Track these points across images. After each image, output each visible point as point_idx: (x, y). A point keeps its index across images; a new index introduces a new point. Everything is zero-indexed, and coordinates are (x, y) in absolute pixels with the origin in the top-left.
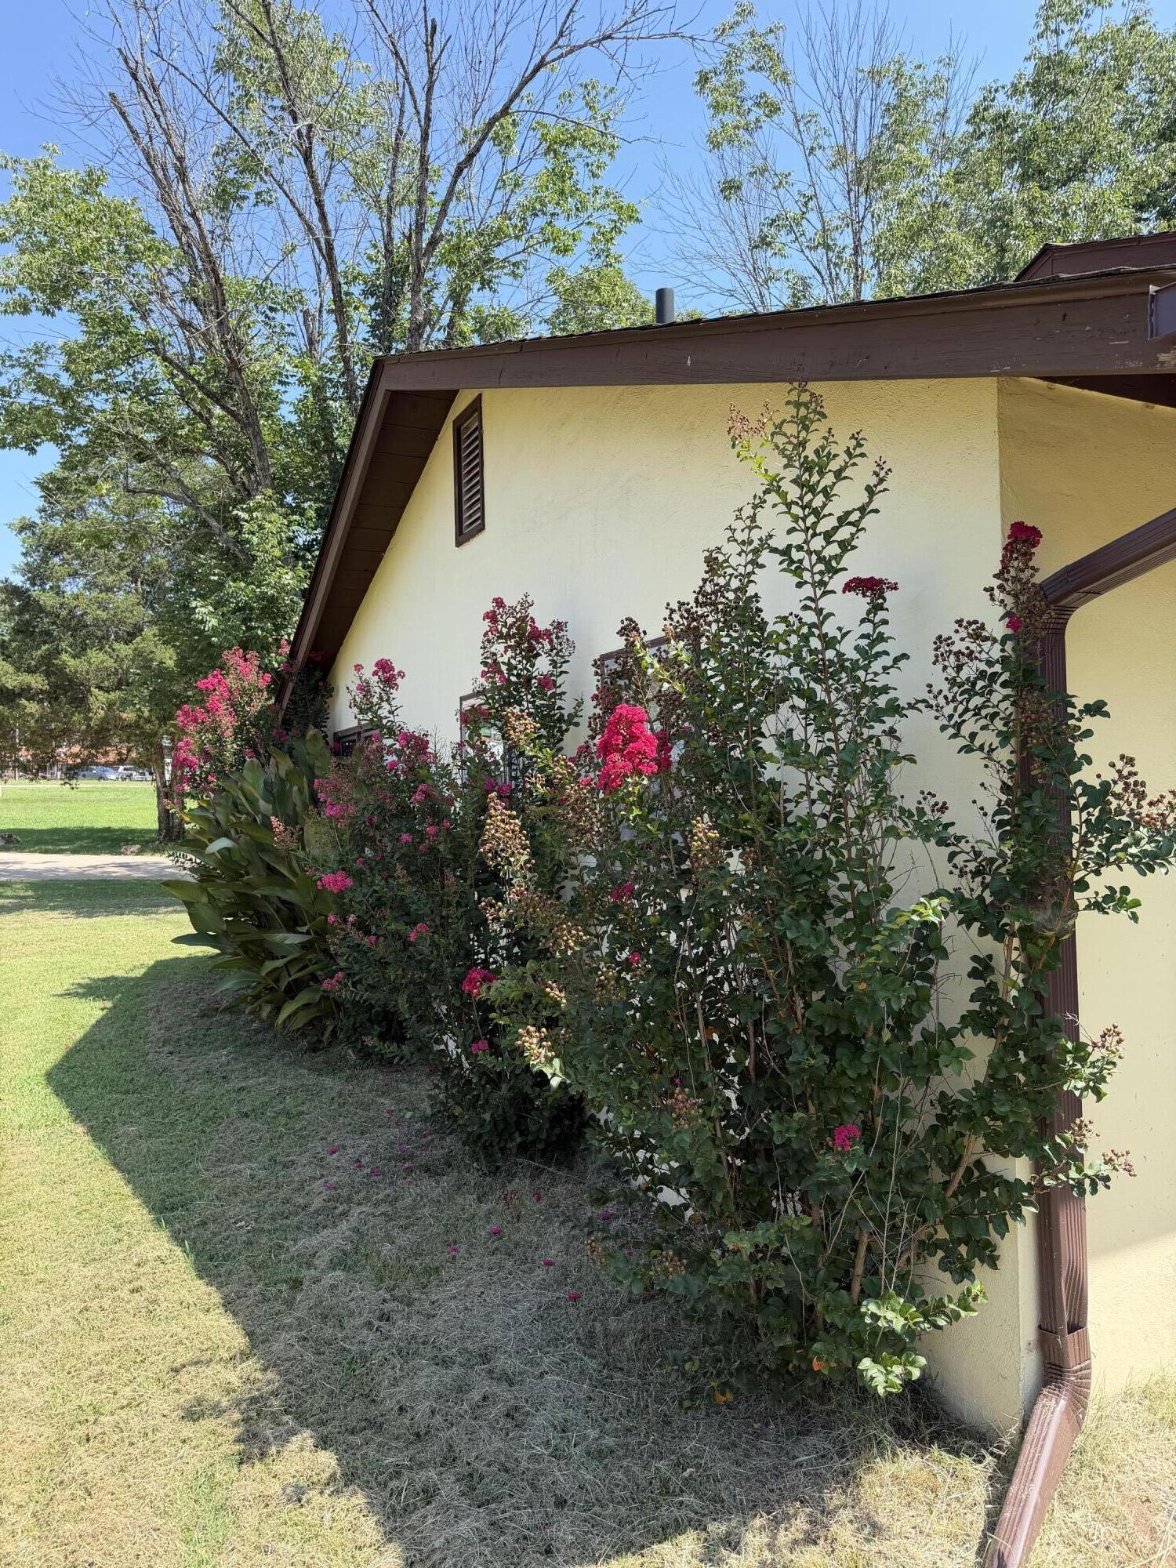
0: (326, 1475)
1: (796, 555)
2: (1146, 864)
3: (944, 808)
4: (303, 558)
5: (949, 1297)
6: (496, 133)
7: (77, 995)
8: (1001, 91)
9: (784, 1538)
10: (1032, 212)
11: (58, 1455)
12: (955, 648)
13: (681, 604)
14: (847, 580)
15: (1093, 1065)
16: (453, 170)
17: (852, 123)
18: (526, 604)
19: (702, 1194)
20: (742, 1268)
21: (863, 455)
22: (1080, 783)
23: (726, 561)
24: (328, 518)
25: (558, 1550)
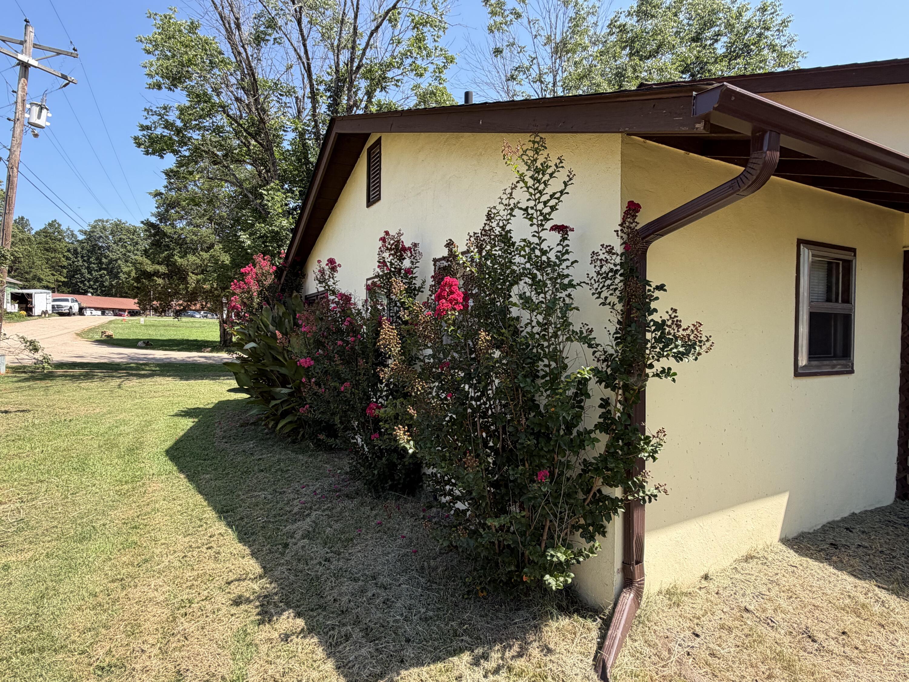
0: (299, 629)
1: (530, 211)
2: (679, 357)
3: (592, 331)
4: (292, 214)
5: (585, 549)
6: (390, 17)
7: (181, 415)
8: (623, 14)
9: (508, 654)
10: (635, 70)
11: (172, 621)
12: (600, 258)
13: (475, 233)
14: (551, 225)
15: (652, 446)
16: (369, 34)
17: (555, 24)
18: (400, 234)
19: (475, 504)
20: (493, 535)
21: (563, 167)
22: (652, 320)
23: (498, 213)
24: (305, 196)
25: (407, 661)
